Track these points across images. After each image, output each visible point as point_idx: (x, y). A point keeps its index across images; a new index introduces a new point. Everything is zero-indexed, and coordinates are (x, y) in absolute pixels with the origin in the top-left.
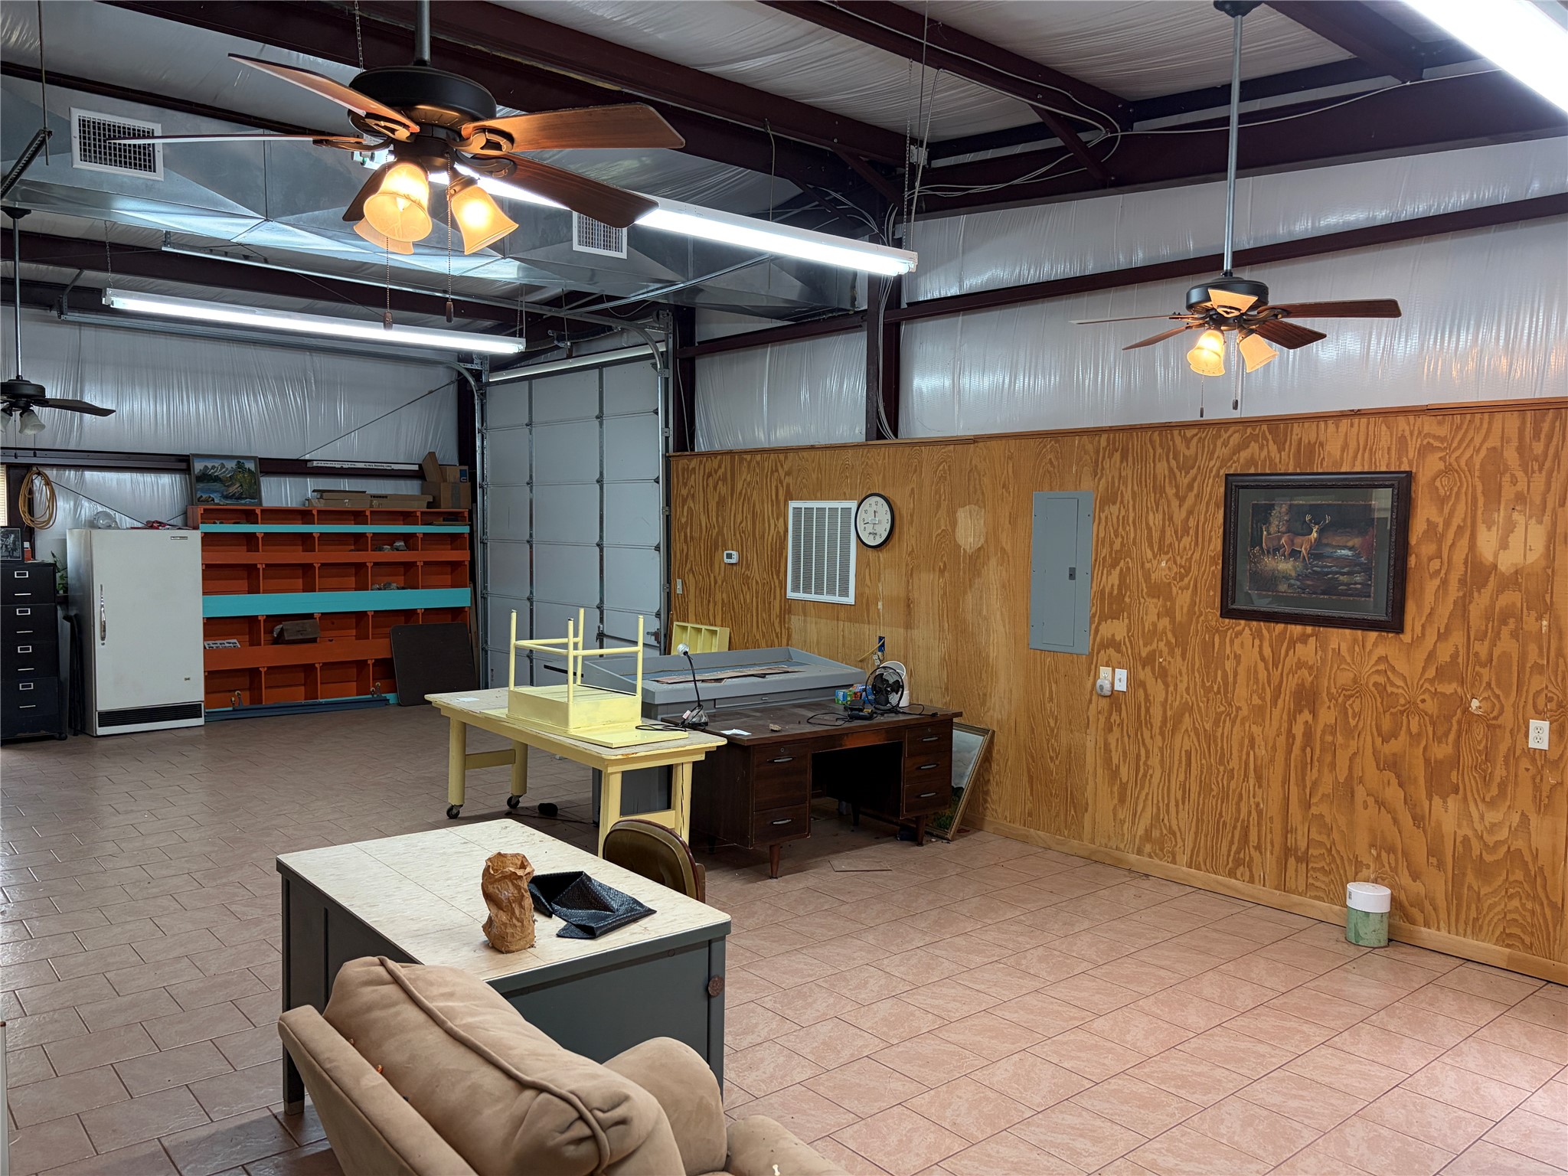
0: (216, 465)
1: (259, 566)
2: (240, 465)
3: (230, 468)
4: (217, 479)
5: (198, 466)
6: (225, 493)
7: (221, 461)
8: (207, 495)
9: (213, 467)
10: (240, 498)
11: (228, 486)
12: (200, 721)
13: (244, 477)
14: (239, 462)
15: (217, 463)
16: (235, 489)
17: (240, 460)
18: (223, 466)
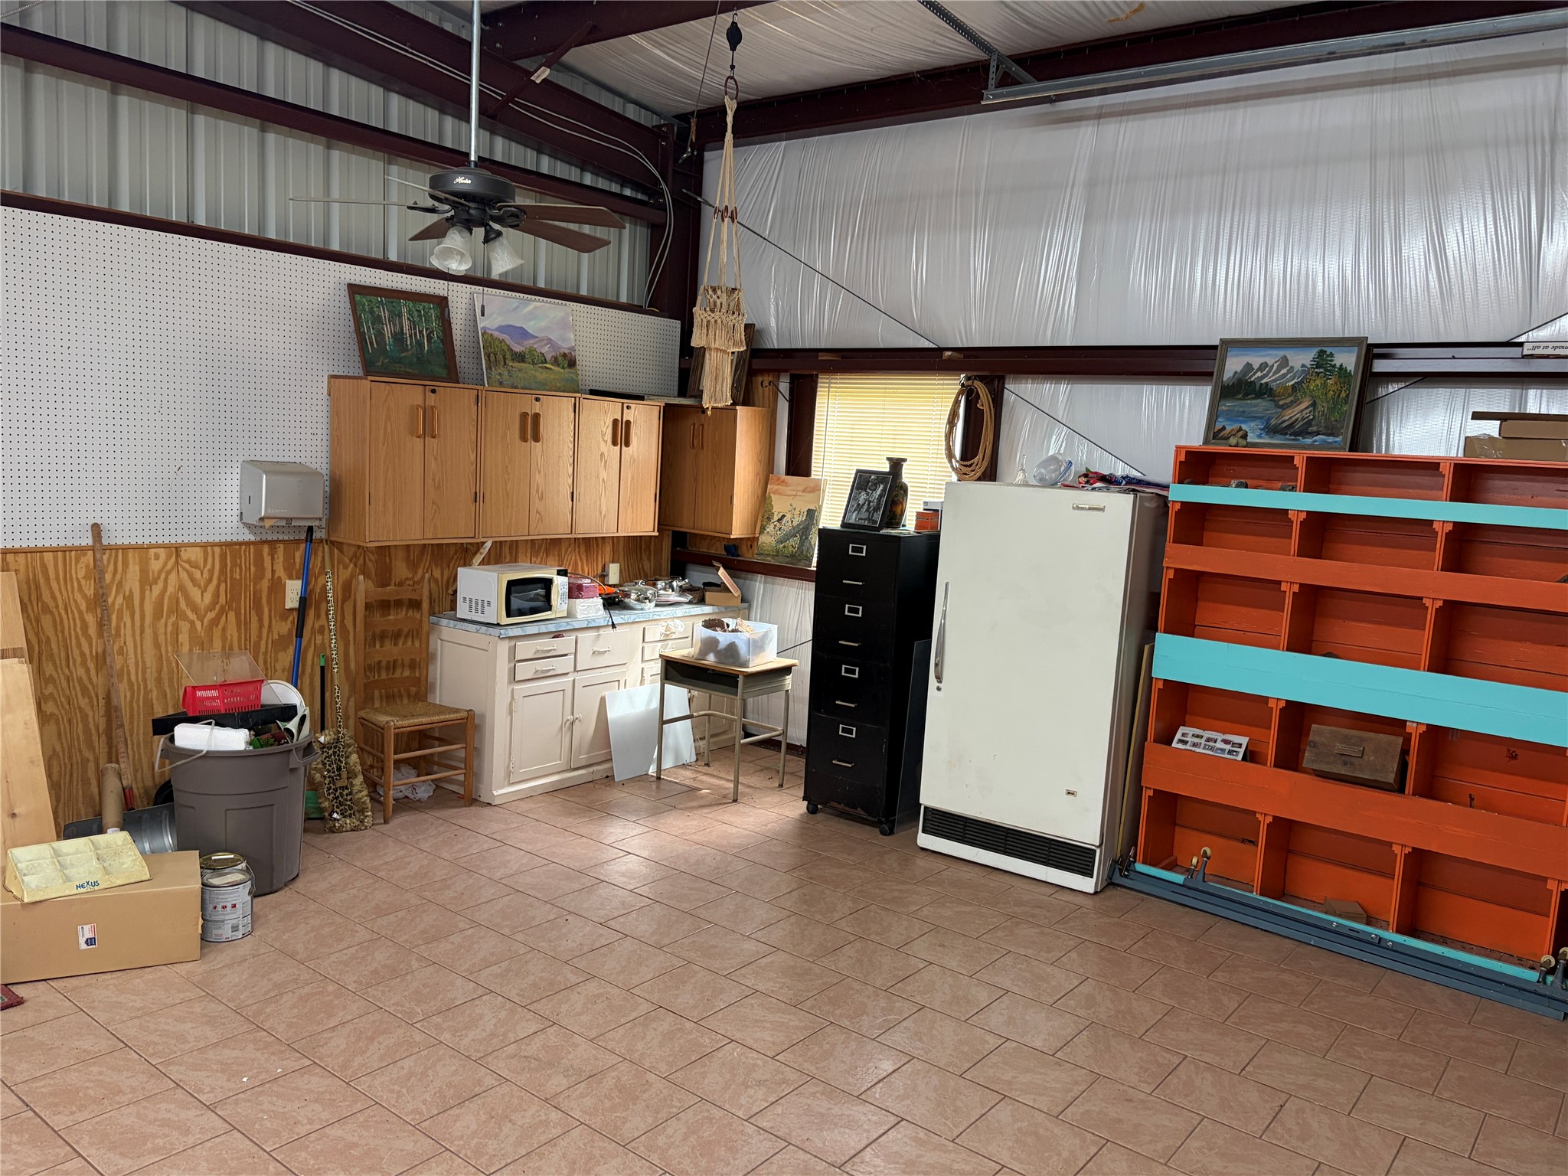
0: (1270, 361)
1: (1284, 587)
2: (1322, 361)
3: (1297, 366)
4: (1263, 391)
5: (1234, 365)
6: (1273, 422)
7: (1280, 353)
8: (1236, 426)
9: (1263, 366)
10: (1304, 432)
11: (1284, 407)
12: (1087, 884)
13: (1325, 385)
14: (1322, 353)
15: (1271, 357)
16: (1298, 412)
17: (1323, 347)
18: (1284, 361)
